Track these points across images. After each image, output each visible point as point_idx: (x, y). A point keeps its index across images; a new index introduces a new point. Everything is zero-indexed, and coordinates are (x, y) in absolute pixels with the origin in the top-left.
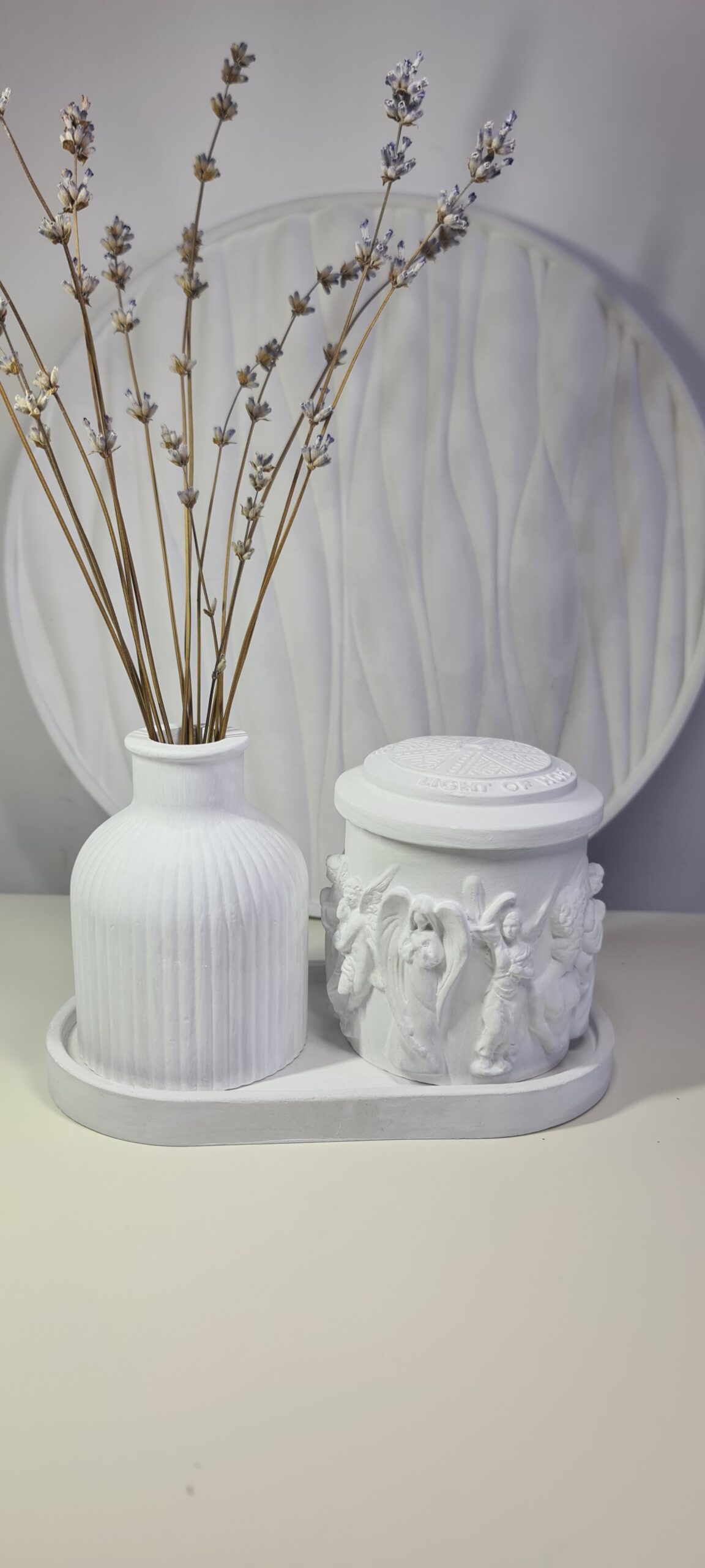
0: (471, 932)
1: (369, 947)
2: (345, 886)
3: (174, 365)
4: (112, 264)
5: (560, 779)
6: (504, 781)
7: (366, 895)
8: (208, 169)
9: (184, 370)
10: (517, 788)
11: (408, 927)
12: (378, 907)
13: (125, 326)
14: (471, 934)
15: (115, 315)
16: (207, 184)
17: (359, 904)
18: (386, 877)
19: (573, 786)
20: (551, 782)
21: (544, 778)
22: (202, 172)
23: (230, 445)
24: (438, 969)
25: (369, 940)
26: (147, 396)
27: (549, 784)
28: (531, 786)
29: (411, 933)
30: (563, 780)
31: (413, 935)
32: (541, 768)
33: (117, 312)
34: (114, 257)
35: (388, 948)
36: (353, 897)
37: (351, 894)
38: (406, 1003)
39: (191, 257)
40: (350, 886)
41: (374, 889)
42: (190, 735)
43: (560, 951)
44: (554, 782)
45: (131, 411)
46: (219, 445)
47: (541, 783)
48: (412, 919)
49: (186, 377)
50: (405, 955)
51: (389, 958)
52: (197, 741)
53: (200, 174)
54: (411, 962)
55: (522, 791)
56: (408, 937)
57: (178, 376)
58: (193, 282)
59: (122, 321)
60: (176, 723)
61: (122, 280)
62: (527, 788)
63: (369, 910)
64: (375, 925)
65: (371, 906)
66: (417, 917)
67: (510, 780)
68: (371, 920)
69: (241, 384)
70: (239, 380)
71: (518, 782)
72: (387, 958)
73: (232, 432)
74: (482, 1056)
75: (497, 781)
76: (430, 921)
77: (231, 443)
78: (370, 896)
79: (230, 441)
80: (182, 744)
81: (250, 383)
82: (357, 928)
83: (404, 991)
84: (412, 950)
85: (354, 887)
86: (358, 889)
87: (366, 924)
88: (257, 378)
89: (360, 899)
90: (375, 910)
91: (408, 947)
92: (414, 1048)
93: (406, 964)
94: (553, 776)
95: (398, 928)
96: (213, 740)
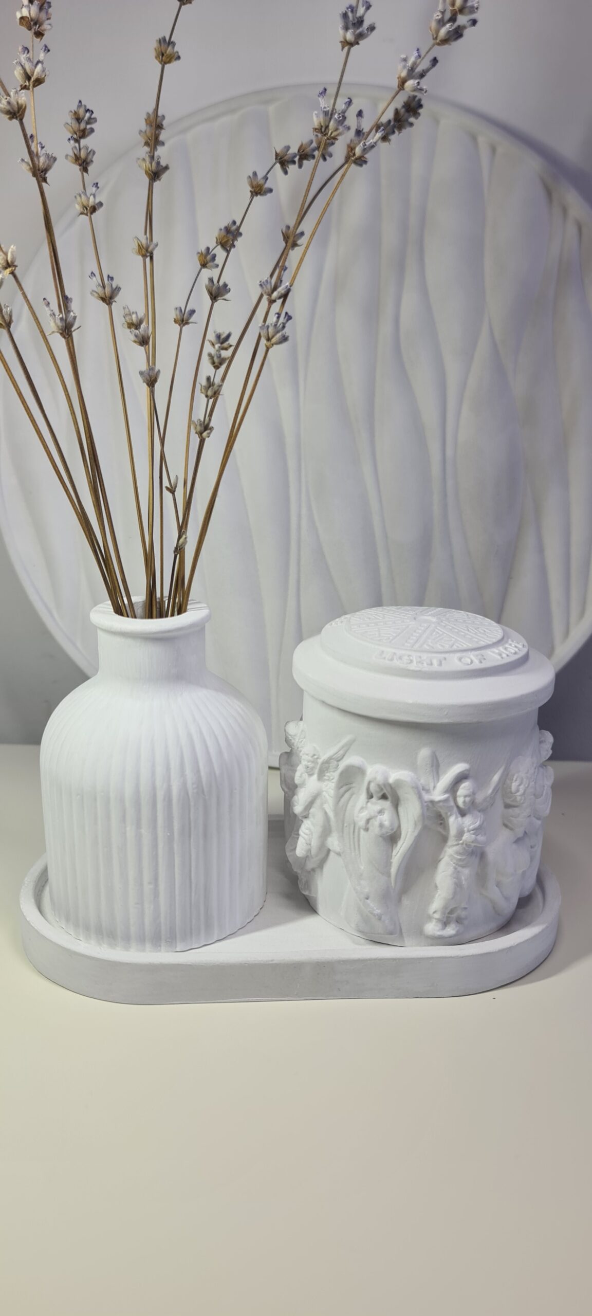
0: (426, 802)
1: (326, 813)
2: (304, 754)
3: (136, 247)
4: (75, 147)
5: (513, 651)
6: (459, 655)
7: (323, 763)
8: (168, 52)
9: (147, 253)
10: (472, 662)
11: (363, 796)
12: (335, 775)
13: (88, 208)
14: (426, 804)
15: (78, 198)
16: (167, 66)
17: (316, 771)
18: (343, 747)
19: (525, 659)
20: (504, 655)
21: (497, 651)
22: (163, 55)
23: (190, 324)
24: (392, 838)
25: (326, 806)
26: (111, 278)
27: (502, 658)
28: (485, 659)
29: (368, 802)
30: (515, 653)
31: (369, 804)
32: (494, 640)
33: (80, 196)
34: (77, 141)
35: (344, 815)
36: (311, 765)
37: (308, 762)
38: (362, 868)
39: (154, 142)
40: (307, 755)
41: (330, 758)
42: (154, 609)
43: (511, 818)
44: (508, 656)
45: (95, 293)
46: (180, 325)
47: (495, 657)
48: (368, 789)
49: (148, 259)
50: (362, 823)
51: (345, 825)
52: (162, 614)
53: (161, 57)
54: (367, 829)
55: (477, 665)
56: (364, 806)
57: (140, 258)
58: (154, 164)
59: (85, 204)
60: (139, 597)
61: (85, 163)
62: (481, 662)
63: (326, 778)
64: (332, 792)
65: (328, 774)
66: (373, 788)
67: (464, 654)
68: (329, 788)
69: (201, 265)
70: (199, 260)
71: (472, 655)
72: (343, 825)
73: (193, 312)
74: (436, 919)
75: (452, 655)
76: (385, 791)
77: (192, 323)
78: (327, 765)
79: (190, 321)
80: (145, 618)
81: (210, 264)
82: (314, 795)
83: (360, 857)
84: (368, 818)
85: (311, 755)
86: (315, 757)
87: (323, 791)
88: (216, 258)
89: (318, 767)
90: (332, 778)
91: (364, 815)
92: (369, 911)
93: (362, 832)
94: (506, 649)
95: (354, 796)
96: (176, 613)
